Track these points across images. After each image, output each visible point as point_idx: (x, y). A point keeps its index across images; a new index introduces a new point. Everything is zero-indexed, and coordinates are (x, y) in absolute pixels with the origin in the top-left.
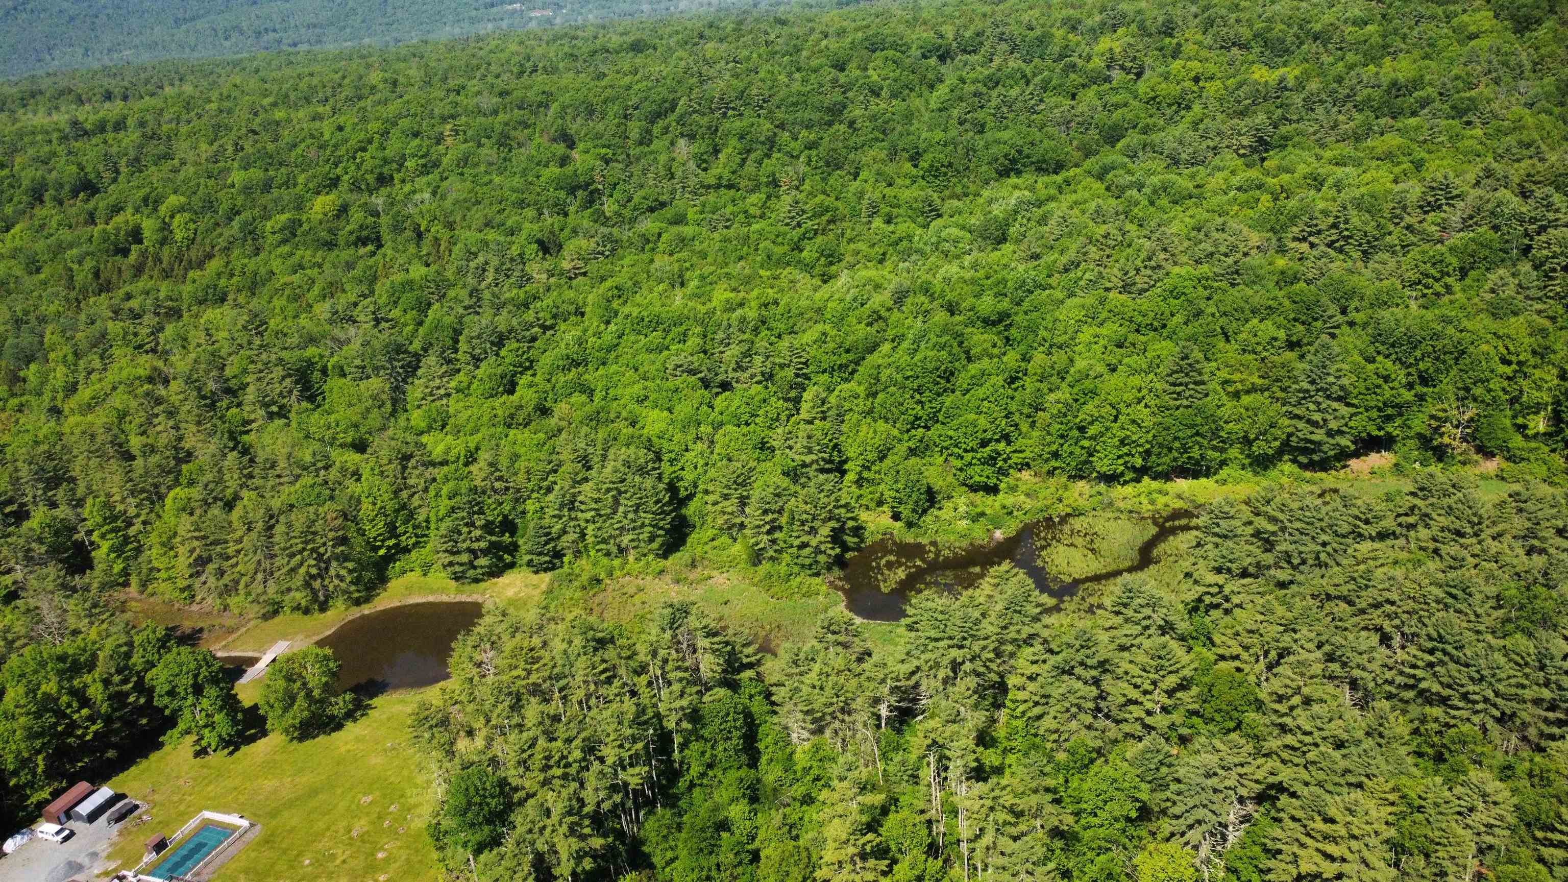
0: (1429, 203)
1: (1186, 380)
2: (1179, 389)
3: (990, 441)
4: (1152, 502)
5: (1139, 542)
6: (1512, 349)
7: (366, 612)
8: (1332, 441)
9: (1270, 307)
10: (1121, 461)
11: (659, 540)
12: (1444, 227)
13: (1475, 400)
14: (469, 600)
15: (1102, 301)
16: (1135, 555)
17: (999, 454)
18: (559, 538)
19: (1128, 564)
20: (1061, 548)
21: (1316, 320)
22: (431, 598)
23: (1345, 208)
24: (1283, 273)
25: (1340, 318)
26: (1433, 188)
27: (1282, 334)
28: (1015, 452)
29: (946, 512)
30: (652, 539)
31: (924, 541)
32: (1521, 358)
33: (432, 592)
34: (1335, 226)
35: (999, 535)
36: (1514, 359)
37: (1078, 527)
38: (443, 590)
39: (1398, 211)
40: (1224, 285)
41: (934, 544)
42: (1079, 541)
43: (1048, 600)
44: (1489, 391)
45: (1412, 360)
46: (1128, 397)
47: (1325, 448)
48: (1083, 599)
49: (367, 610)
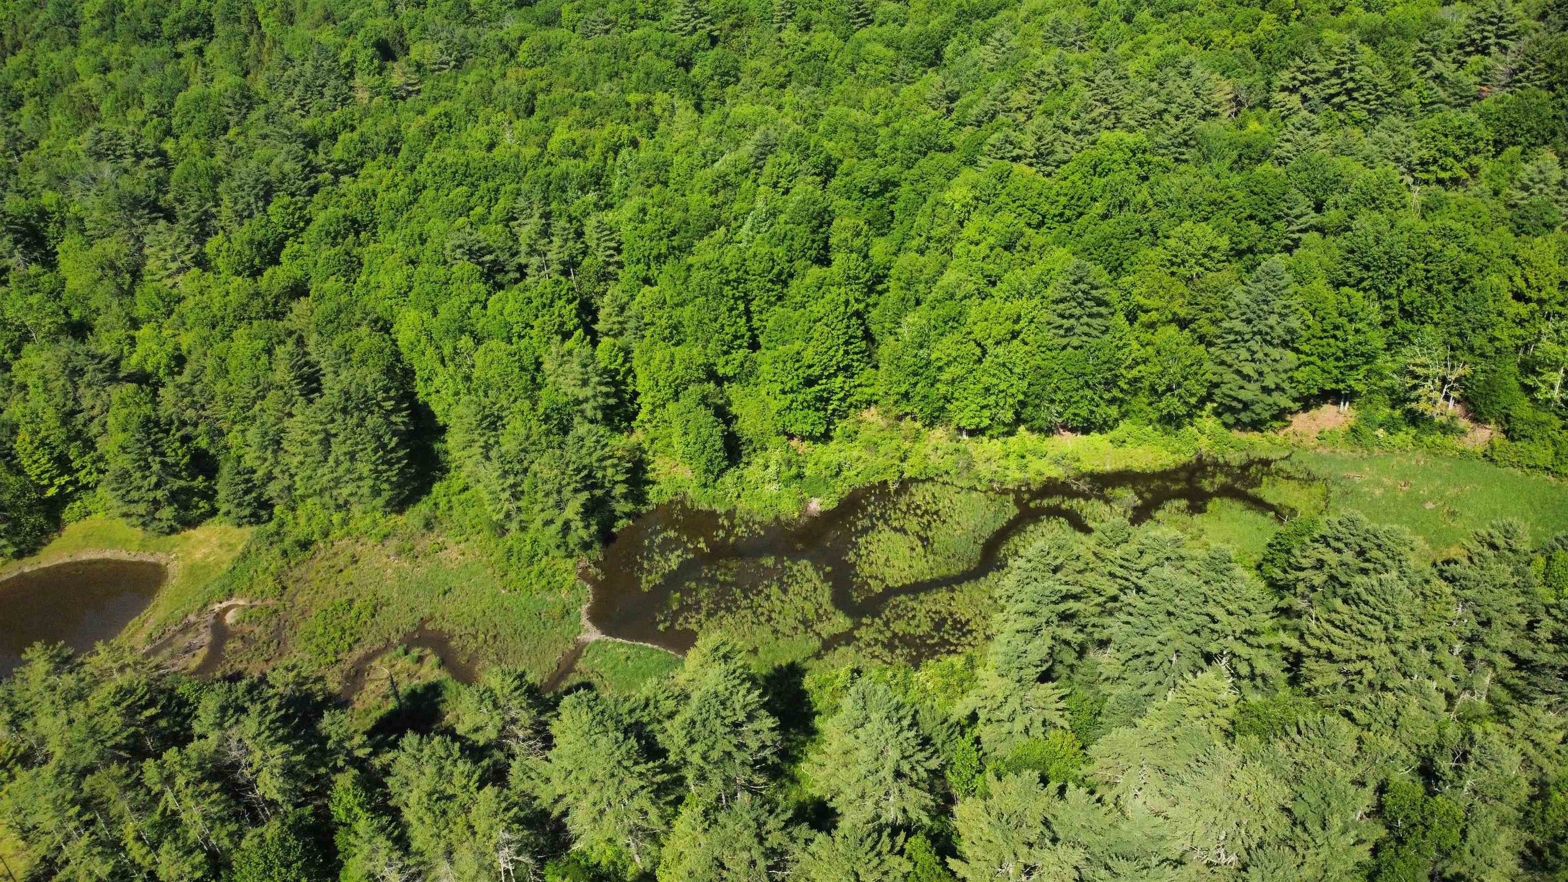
0: (1473, 41)
1: (1078, 311)
2: (1067, 323)
3: (820, 377)
4: (1023, 468)
5: (987, 533)
6: (1532, 281)
7: (27, 570)
8: (1269, 400)
9: (1213, 203)
10: (986, 413)
11: (386, 495)
12: (1485, 76)
13: (1471, 349)
14: (152, 560)
15: (1003, 178)
16: (975, 552)
17: (832, 392)
18: (264, 484)
19: (962, 567)
20: (887, 534)
21: (1277, 218)
22: (108, 554)
23: (1353, 50)
24: (1249, 146)
25: (1312, 218)
26: (1480, 21)
27: (1224, 243)
28: (860, 385)
29: (753, 472)
30: (376, 492)
31: (720, 509)
32: (1543, 295)
33: (113, 544)
34: (1336, 73)
35: (816, 506)
36: (1534, 295)
37: (918, 499)
38: (124, 543)
39: (1426, 55)
40: (1168, 161)
41: (730, 514)
42: (912, 524)
43: (841, 622)
44: (1492, 340)
45: (1392, 290)
46: (1000, 331)
47: (1257, 408)
48: (887, 624)
49: (29, 566)
